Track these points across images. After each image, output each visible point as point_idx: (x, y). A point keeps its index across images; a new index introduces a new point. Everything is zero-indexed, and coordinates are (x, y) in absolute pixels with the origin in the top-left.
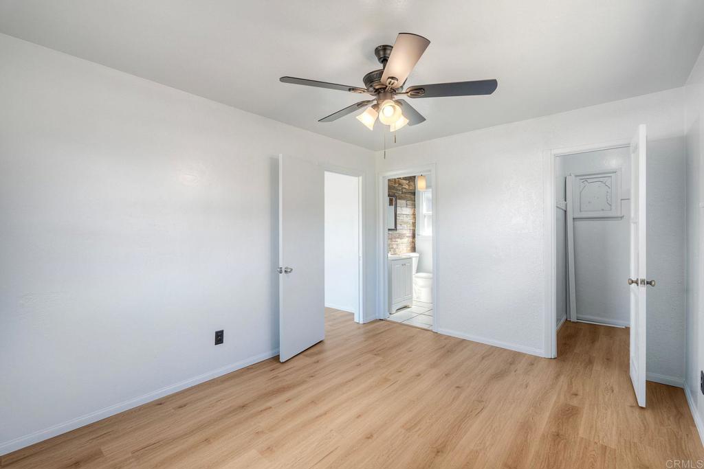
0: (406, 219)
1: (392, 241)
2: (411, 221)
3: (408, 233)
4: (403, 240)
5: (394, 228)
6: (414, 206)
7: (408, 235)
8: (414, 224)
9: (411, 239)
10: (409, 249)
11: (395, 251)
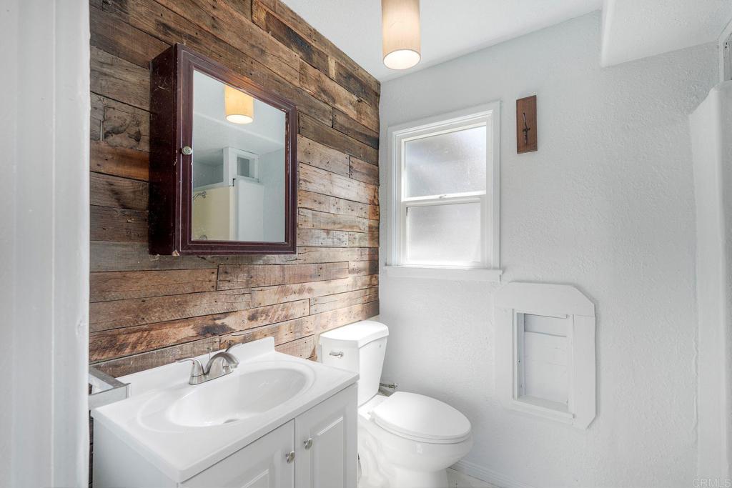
0: (345, 215)
1: (285, 292)
2: (365, 223)
3: (354, 259)
4: (334, 283)
5: (282, 239)
6: (374, 177)
7: (353, 265)
8: (374, 232)
9: (364, 279)
10: (358, 308)
11: (298, 325)
